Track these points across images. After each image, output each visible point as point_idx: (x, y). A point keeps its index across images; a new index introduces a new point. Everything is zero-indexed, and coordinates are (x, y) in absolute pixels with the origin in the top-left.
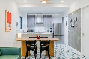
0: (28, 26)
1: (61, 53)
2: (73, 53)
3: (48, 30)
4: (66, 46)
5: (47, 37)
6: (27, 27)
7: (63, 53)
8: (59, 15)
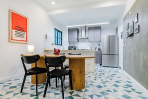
0: (70, 42)
1: (102, 85)
2: (129, 89)
3: (95, 47)
4: (120, 71)
5: (80, 54)
6: (68, 43)
7: (105, 86)
8: (108, 23)
